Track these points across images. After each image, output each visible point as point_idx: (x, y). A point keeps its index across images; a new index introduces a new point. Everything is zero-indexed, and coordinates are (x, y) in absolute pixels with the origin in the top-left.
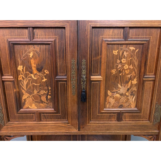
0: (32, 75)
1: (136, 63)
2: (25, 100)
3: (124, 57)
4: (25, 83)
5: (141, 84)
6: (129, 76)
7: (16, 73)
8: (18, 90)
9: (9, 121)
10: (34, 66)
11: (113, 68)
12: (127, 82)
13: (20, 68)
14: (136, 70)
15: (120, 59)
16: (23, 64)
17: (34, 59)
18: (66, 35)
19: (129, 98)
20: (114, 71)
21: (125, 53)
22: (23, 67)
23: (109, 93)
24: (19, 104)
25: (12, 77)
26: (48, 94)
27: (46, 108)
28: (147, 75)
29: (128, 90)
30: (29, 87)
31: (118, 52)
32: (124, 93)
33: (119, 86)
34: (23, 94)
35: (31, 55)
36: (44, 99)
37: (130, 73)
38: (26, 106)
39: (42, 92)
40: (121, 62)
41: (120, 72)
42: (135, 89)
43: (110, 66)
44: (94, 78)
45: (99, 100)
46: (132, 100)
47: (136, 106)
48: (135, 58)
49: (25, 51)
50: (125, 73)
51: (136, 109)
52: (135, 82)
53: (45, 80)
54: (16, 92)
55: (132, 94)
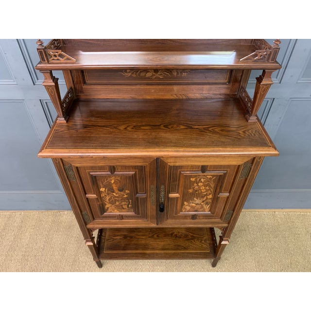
0: (114, 194)
1: (212, 186)
2: (108, 208)
3: (201, 182)
4: (108, 198)
5: (215, 199)
6: (205, 193)
7: (99, 193)
8: (101, 203)
9: (94, 219)
10: (115, 188)
11: (190, 189)
12: (203, 197)
13: (102, 189)
14: (212, 190)
15: (197, 183)
16: (105, 187)
17: (116, 184)
18: (146, 170)
19: (204, 206)
20: (191, 191)
21: (202, 180)
22: (105, 189)
23: (185, 203)
24: (103, 210)
25: (95, 195)
26: (129, 204)
27: (128, 212)
28: (222, 193)
29: (203, 202)
30: (111, 200)
31: (196, 179)
32: (199, 203)
33: (195, 199)
34: (106, 205)
35: (113, 182)
36: (125, 207)
37: (205, 192)
38: (109, 210)
39: (123, 203)
40: (198, 185)
41: (196, 191)
42: (210, 201)
43: (186, 187)
44: (172, 195)
45: (176, 208)
46: (207, 207)
47: (210, 211)
48: (212, 182)
49: (107, 180)
50: (201, 192)
51: (210, 213)
52: (210, 196)
53: (126, 196)
54: (99, 204)
55: (207, 204)
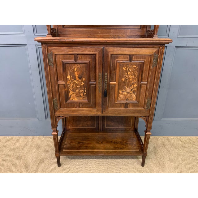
0: (76, 81)
1: (137, 75)
2: (71, 95)
3: (130, 71)
4: (71, 85)
5: (139, 87)
6: (132, 82)
7: (66, 80)
8: (67, 89)
9: (61, 107)
10: (77, 75)
11: (123, 78)
12: (131, 86)
13: (69, 77)
14: (136, 79)
15: (127, 72)
16: (70, 75)
17: (77, 72)
18: (96, 58)
19: (132, 94)
20: (123, 79)
21: (130, 69)
22: (70, 77)
23: (120, 92)
24: (67, 97)
25: (64, 82)
26: (84, 92)
27: (83, 100)
28: (143, 82)
29: (132, 90)
30: (73, 88)
31: (126, 69)
32: (129, 92)
33: (126, 88)
34: (70, 92)
35: (75, 69)
36: (82, 95)
37: (133, 80)
38: (71, 98)
39: (81, 91)
40: (128, 74)
41: (127, 80)
42: (136, 89)
43: (121, 76)
44: (111, 83)
45: (114, 96)
46: (134, 96)
47: (136, 100)
48: (136, 72)
49: (72, 68)
50: (130, 81)
51: (136, 101)
52: (136, 85)
53: (83, 84)
54: (66, 91)
55: (134, 92)
